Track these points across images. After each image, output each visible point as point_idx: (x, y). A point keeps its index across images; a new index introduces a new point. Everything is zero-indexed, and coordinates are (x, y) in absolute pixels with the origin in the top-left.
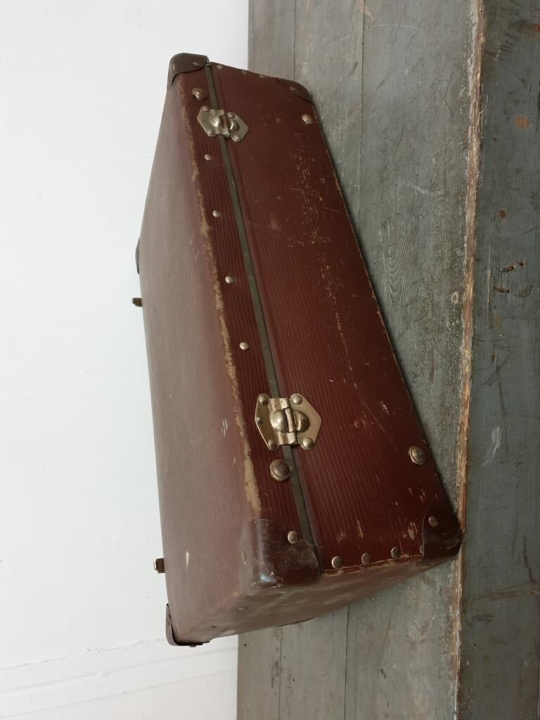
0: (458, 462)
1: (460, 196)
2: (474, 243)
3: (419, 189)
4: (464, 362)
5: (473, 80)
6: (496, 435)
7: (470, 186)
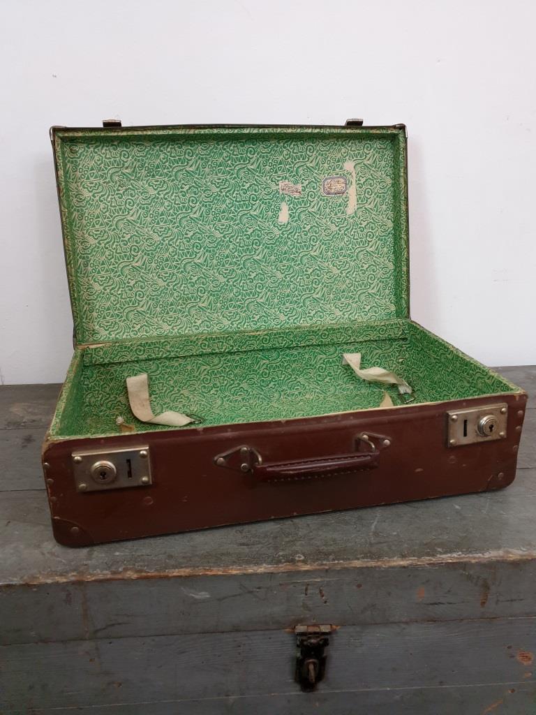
0: (183, 570)
1: (370, 555)
2: (339, 568)
3: (375, 523)
4: (255, 568)
5: (448, 558)
6: (204, 595)
7: (377, 562)
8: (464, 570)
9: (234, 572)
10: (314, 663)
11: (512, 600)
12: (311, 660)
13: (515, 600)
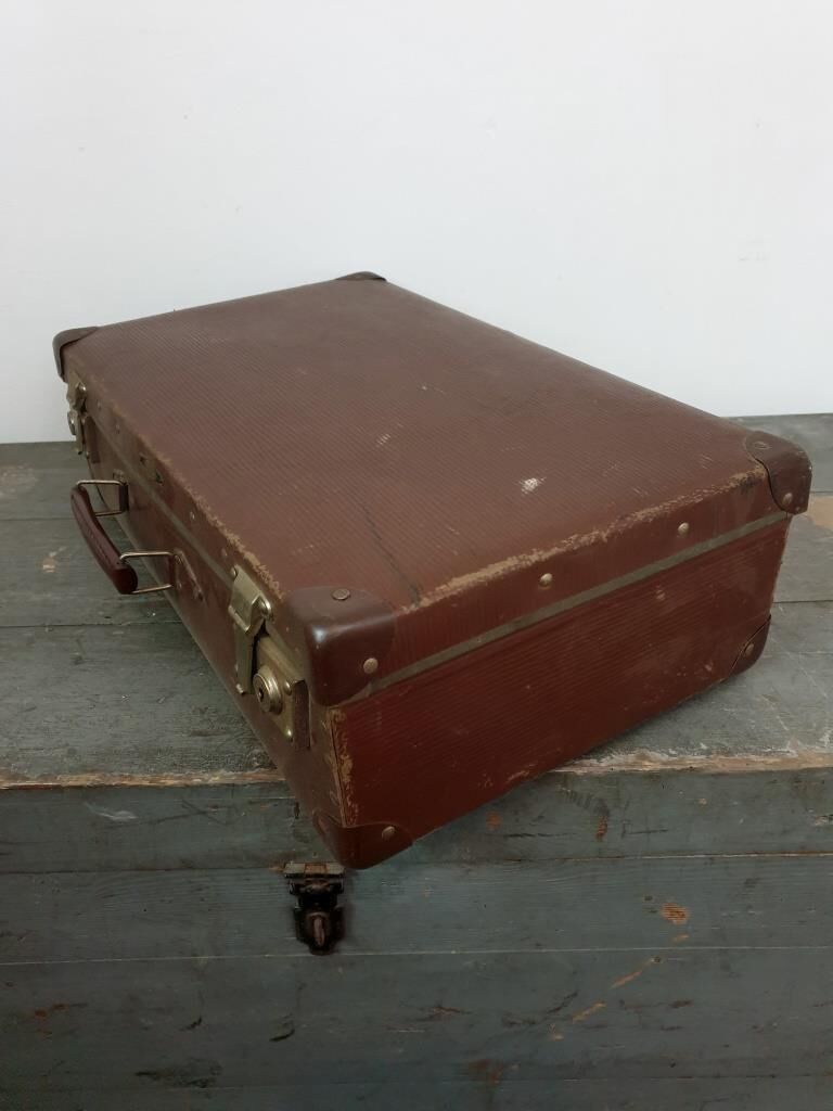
0: (86, 775)
4: (206, 776)
6: (125, 815)
8: (565, 785)
9: (170, 782)
10: (323, 919)
11: (648, 832)
12: (315, 914)
13: (654, 831)
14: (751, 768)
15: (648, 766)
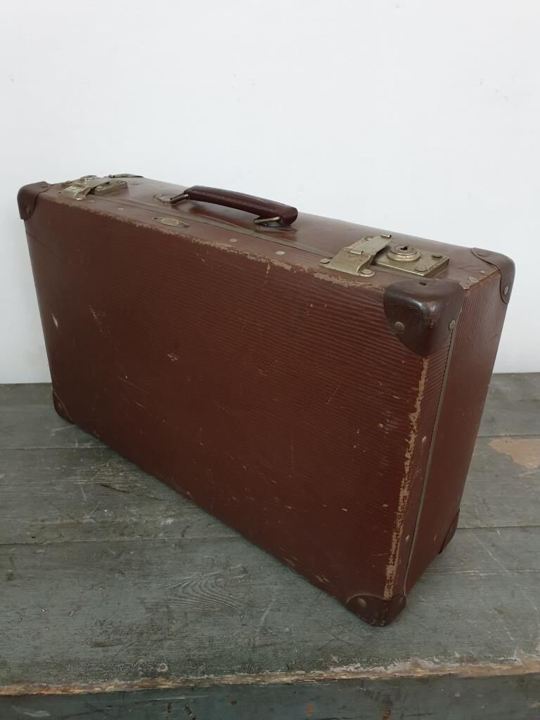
0: (14, 687)
1: (249, 666)
2: (207, 685)
3: (267, 612)
4: (104, 685)
5: (341, 672)
6: (42, 714)
7: (255, 677)
8: (362, 686)
9: (77, 691)
11: (420, 715)
13: (423, 714)
14: (492, 673)
15: (420, 673)
